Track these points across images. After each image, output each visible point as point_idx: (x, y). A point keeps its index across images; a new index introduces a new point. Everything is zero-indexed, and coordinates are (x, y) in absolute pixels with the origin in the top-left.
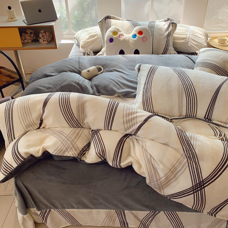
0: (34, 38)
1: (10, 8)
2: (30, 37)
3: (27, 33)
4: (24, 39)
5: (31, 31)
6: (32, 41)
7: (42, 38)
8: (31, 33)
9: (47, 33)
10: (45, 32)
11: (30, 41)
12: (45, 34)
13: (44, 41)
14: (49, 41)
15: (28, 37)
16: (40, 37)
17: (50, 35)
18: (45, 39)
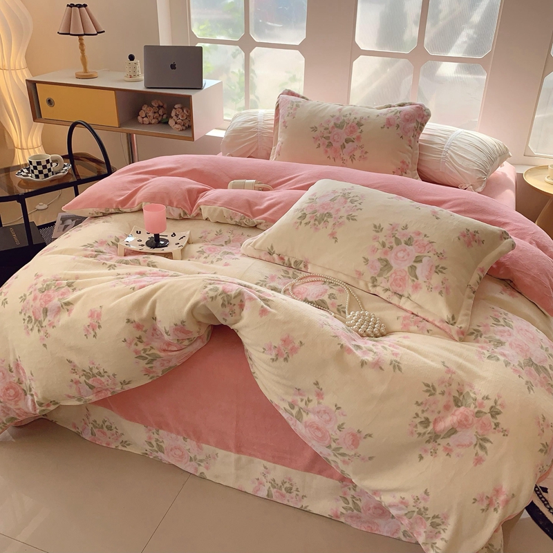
0: (165, 116)
2: (157, 115)
3: (152, 106)
4: (144, 116)
5: (161, 104)
6: (159, 122)
7: (175, 117)
8: (159, 107)
9: (185, 111)
10: (182, 108)
11: (153, 121)
12: (181, 111)
13: (176, 123)
14: (187, 125)
15: (151, 114)
16: (172, 116)
18: (179, 120)
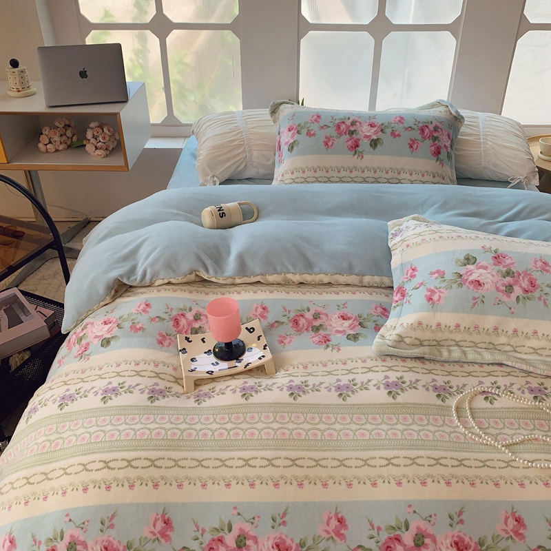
0: (75, 138)
1: (14, 64)
2: (64, 138)
3: (56, 128)
4: (47, 142)
5: (68, 123)
6: (69, 147)
7: (93, 140)
8: (67, 126)
9: (105, 130)
10: (101, 127)
11: (61, 147)
12: (101, 131)
13: (96, 148)
14: (110, 149)
15: (56, 138)
16: (89, 138)
17: (114, 135)
18: (100, 143)
